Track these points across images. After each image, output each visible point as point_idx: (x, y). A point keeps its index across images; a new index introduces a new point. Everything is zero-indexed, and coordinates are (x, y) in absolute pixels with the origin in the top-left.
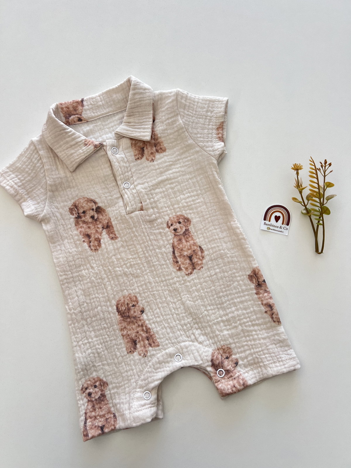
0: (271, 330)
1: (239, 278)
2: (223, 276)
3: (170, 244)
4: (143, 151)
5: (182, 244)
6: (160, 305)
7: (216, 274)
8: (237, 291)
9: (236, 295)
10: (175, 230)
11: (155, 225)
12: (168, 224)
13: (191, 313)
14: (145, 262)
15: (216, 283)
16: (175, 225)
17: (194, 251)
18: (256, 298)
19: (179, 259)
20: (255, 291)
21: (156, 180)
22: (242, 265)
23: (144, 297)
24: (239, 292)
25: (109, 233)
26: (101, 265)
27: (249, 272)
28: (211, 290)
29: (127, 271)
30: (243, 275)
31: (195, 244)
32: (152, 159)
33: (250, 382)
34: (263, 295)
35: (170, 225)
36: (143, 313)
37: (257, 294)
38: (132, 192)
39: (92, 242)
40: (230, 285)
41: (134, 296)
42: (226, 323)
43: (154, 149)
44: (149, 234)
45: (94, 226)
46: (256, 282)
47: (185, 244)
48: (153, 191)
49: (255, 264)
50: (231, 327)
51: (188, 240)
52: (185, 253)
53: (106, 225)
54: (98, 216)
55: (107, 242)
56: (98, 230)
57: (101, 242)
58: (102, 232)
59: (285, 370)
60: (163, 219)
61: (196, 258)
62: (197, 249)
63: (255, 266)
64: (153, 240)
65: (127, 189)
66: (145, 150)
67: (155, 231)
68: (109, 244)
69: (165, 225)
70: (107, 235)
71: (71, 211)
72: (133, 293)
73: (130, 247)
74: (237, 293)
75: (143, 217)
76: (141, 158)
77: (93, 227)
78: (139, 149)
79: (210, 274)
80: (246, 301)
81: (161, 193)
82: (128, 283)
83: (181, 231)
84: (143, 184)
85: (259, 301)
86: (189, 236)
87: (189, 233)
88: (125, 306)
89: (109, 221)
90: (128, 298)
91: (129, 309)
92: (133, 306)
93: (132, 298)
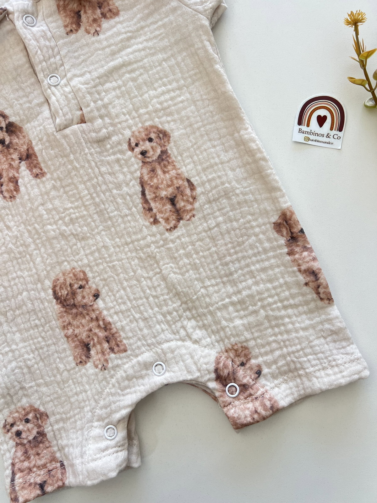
0: (316, 314)
1: (257, 230)
2: (230, 227)
3: (135, 179)
4: (79, 17)
5: (157, 177)
6: (125, 284)
7: (218, 225)
8: (256, 251)
9: (254, 259)
10: (143, 153)
11: (109, 146)
12: (130, 144)
13: (177, 294)
14: (94, 213)
15: (218, 240)
16: (143, 145)
17: (178, 188)
18: (288, 261)
19: (152, 205)
20: (286, 250)
21: (105, 68)
22: (262, 207)
23: (98, 272)
24: (259, 253)
25: (31, 167)
26: (22, 222)
27: (275, 218)
28: (210, 253)
30: (264, 224)
31: (179, 176)
32: (96, 31)
33: (283, 403)
34: (301, 255)
35: (133, 145)
36: (97, 299)
37: (290, 253)
38: (64, 91)
39: (4, 184)
40: (243, 242)
41: (80, 271)
42: (239, 307)
44: (99, 164)
45: (6, 156)
46: (287, 233)
47: (162, 176)
48: (100, 88)
49: (286, 202)
50: (246, 312)
51: (166, 170)
52: (163, 193)
53: (25, 154)
54: (11, 139)
55: (28, 183)
56: (12, 163)
58: (19, 166)
59: (343, 381)
60: (121, 136)
61: (183, 200)
62: (184, 185)
63: (285, 206)
64: (106, 173)
65: (55, 86)
66: (82, 14)
67: (108, 158)
68: (32, 186)
69: (125, 146)
70: (28, 171)
72: (79, 266)
73: (67, 189)
74: (255, 255)
75: (85, 133)
76: (77, 31)
77: (5, 159)
78: (73, 15)
79: (208, 226)
80: (271, 267)
81: (114, 89)
82: (69, 250)
83: (154, 155)
84: (82, 75)
85: (294, 266)
86: (169, 162)
87: (169, 156)
88: (66, 289)
89: (30, 147)
90: (71, 275)
91: (74, 294)
92: (81, 287)
93: (78, 275)
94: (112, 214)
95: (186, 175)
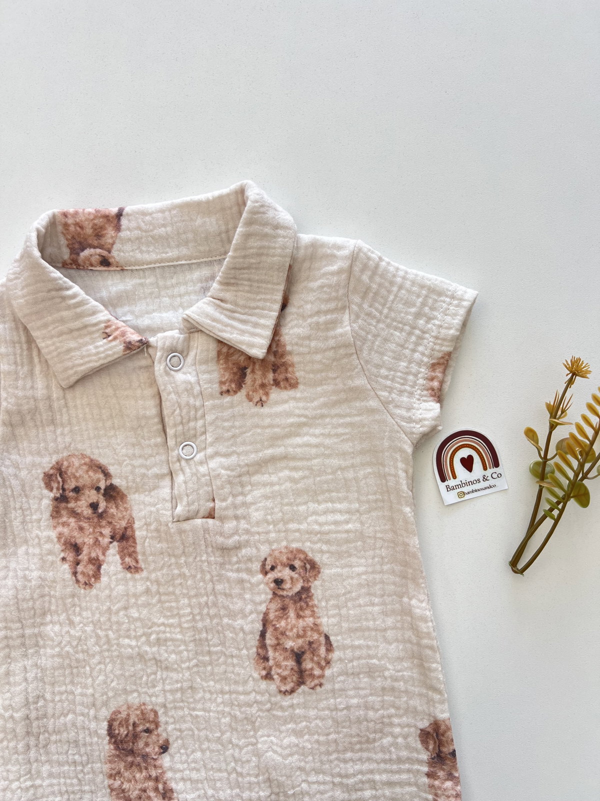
3: (258, 613)
4: (243, 375)
5: (287, 619)
10: (278, 582)
11: (235, 559)
12: (264, 565)
16: (280, 571)
17: (310, 643)
19: (271, 654)
21: (260, 455)
23: (174, 718)
25: (123, 553)
29: (146, 651)
31: (316, 627)
32: (261, 400)
34: (443, 783)
35: (268, 567)
36: (164, 752)
37: (429, 775)
38: (197, 470)
39: (81, 564)
41: (152, 710)
43: (271, 376)
44: (215, 578)
45: (95, 527)
46: (434, 748)
47: (294, 622)
48: (245, 479)
51: (301, 613)
52: (289, 644)
53: (121, 532)
54: (107, 507)
55: (115, 574)
56: (100, 539)
57: (102, 571)
58: (109, 547)
60: (254, 551)
61: (312, 660)
62: (319, 641)
65: (187, 460)
66: (248, 373)
67: (230, 574)
68: (117, 580)
69: (257, 566)
70: (118, 557)
71: (48, 479)
72: (151, 702)
75: (209, 534)
76: (235, 392)
77: (91, 530)
78: (235, 370)
81: (265, 485)
82: (144, 679)
83: (292, 588)
84: (227, 455)
86: (307, 605)
87: (310, 597)
88: (127, 727)
89: (130, 526)
90: (138, 712)
91: (136, 737)
92: (148, 731)
93: (147, 715)
94: (213, 649)
95: (325, 629)
